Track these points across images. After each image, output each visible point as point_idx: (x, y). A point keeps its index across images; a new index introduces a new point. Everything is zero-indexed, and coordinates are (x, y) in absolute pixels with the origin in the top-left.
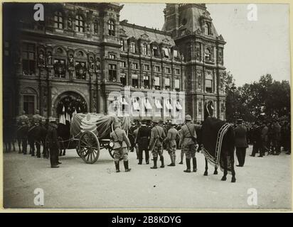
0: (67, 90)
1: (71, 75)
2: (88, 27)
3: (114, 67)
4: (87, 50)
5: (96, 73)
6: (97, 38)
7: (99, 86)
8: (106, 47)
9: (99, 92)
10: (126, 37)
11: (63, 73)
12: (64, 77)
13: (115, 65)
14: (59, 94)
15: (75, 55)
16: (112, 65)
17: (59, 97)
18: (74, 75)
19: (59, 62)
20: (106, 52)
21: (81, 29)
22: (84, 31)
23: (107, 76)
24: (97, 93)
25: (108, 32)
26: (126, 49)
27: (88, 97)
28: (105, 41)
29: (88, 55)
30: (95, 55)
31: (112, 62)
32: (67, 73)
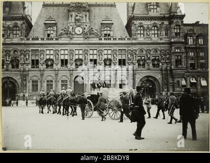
0: (146, 75)
1: (149, 65)
2: (161, 33)
3: (179, 57)
4: (160, 48)
5: (166, 63)
6: (167, 39)
7: (168, 71)
8: (173, 44)
9: (169, 75)
10: (195, 34)
11: (144, 65)
12: (144, 67)
13: (181, 56)
14: (141, 78)
15: (152, 53)
16: (178, 56)
17: (141, 80)
18: (151, 65)
19: (141, 58)
20: (173, 48)
21: (156, 35)
22: (158, 36)
23: (174, 64)
24: (167, 76)
25: (174, 34)
26: (195, 43)
27: (161, 79)
28: (172, 40)
29: (160, 51)
30: (165, 51)
31: (178, 54)
32: (146, 65)
